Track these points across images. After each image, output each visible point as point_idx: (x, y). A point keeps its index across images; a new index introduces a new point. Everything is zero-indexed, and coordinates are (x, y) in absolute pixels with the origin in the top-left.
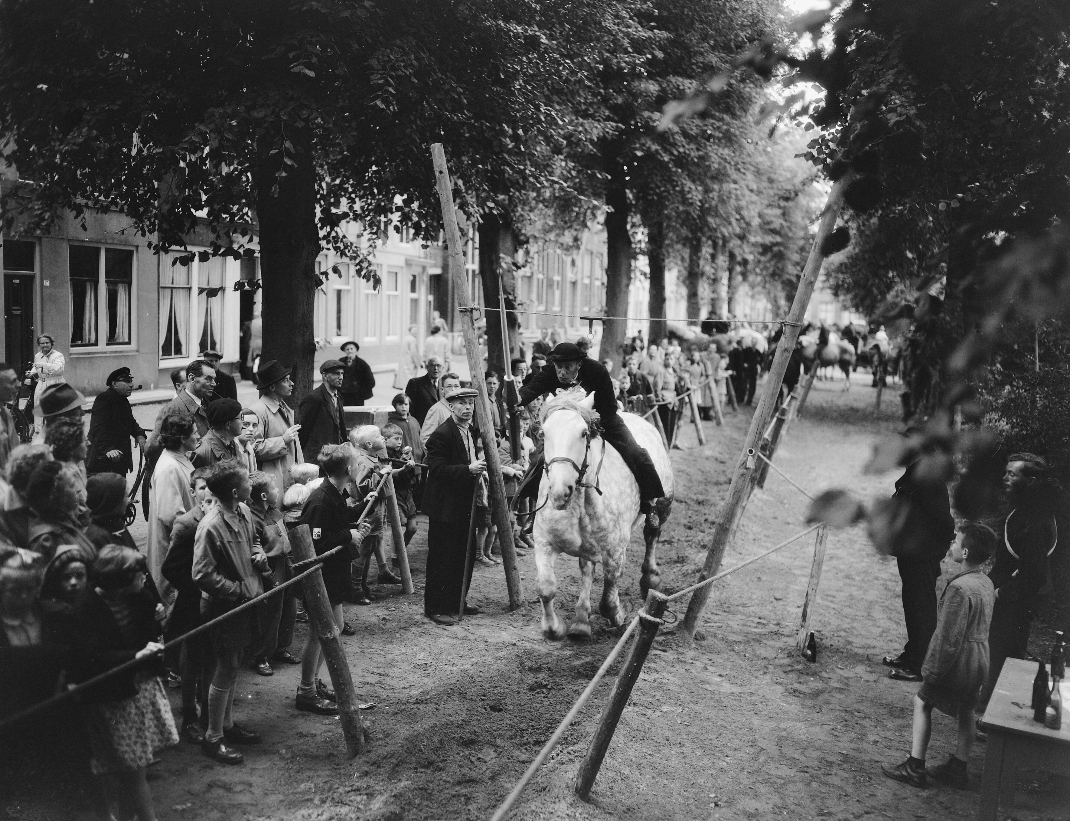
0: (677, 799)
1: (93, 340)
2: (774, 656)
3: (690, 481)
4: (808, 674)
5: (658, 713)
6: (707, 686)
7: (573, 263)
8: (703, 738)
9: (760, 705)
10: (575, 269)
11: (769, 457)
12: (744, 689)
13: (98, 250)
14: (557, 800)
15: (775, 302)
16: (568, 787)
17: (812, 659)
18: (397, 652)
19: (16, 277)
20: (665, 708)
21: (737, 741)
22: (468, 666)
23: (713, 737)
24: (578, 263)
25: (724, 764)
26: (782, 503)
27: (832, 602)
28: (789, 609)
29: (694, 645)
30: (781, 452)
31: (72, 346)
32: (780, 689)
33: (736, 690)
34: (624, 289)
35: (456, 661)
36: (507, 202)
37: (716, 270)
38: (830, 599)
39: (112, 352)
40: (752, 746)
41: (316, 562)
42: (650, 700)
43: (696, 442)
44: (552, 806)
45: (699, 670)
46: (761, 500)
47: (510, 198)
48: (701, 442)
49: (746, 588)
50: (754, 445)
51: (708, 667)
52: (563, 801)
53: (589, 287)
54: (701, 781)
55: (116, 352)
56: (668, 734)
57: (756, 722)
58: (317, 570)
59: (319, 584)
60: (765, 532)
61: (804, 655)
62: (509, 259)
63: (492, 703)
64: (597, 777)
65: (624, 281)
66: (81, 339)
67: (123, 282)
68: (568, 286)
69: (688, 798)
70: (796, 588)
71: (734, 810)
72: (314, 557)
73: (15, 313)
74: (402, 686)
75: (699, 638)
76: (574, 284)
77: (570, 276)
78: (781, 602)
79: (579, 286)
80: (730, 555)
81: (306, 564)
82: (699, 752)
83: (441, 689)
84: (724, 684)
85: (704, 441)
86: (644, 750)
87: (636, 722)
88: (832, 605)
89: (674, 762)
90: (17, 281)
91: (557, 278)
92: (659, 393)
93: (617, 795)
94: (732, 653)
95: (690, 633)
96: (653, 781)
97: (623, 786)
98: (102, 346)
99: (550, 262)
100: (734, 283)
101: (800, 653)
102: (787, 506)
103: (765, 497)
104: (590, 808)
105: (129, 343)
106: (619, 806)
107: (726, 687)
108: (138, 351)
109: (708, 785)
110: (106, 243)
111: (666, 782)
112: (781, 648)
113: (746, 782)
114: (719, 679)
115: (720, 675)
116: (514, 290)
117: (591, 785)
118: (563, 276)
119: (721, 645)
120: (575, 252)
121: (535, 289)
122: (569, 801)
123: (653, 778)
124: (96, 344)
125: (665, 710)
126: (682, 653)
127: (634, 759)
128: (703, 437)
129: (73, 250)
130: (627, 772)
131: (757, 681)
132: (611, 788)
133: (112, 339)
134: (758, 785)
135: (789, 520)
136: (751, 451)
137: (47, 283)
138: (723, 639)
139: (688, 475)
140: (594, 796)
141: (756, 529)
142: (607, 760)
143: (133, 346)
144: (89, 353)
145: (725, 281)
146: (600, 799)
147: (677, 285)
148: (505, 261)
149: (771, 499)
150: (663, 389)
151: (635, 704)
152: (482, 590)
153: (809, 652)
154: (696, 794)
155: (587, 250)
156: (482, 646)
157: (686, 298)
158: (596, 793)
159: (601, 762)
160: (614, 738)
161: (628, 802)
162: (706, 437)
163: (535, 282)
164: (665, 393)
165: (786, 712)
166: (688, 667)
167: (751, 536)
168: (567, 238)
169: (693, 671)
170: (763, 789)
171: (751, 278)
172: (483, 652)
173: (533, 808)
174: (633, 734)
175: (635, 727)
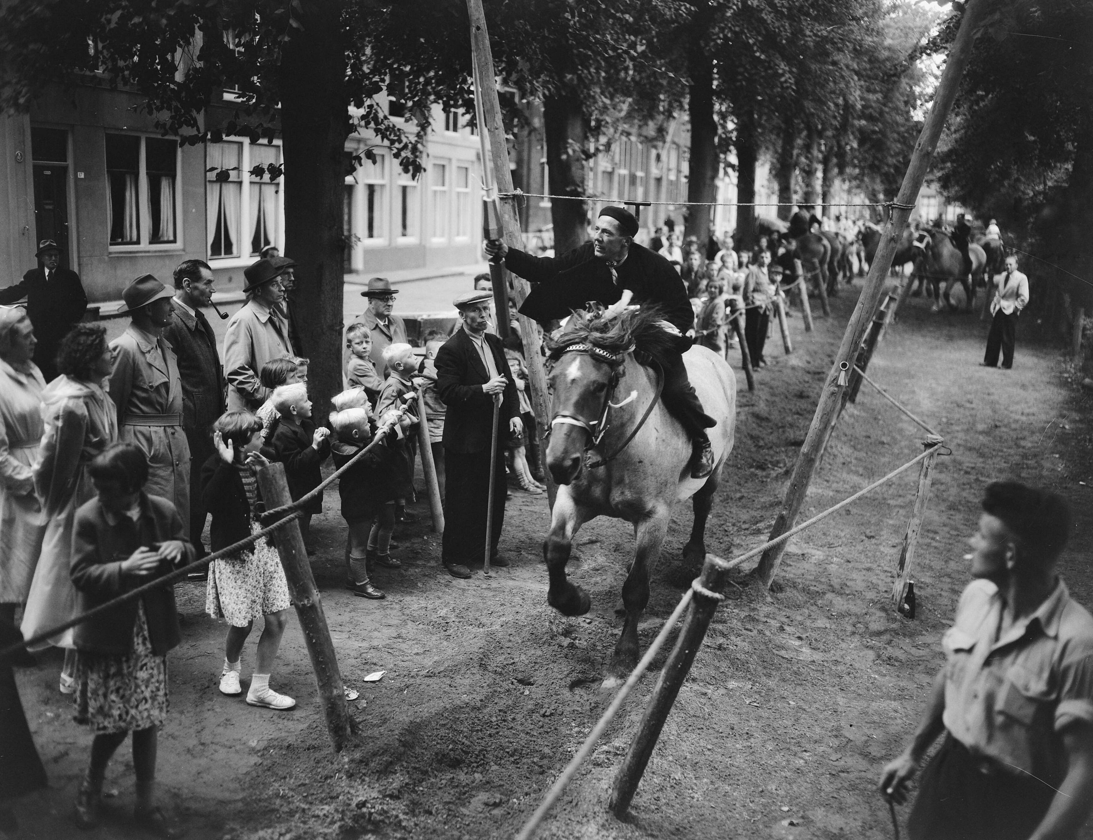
0: (740, 814)
1: (135, 238)
2: (864, 611)
3: (773, 395)
4: (904, 635)
5: (722, 691)
6: (783, 653)
7: (658, 157)
8: (775, 725)
9: (847, 678)
10: (660, 165)
11: (863, 369)
12: (828, 656)
13: (138, 140)
14: (585, 819)
15: (873, 197)
16: (599, 802)
17: (911, 615)
18: (416, 606)
19: (48, 168)
20: (732, 684)
21: (818, 730)
22: (496, 627)
23: (789, 723)
24: (664, 157)
25: (802, 761)
26: (875, 419)
27: (933, 539)
28: (882, 549)
29: (769, 599)
30: (876, 360)
31: (111, 244)
32: (871, 655)
33: (818, 656)
34: (708, 182)
35: (484, 620)
36: (575, 82)
37: (811, 162)
38: (931, 535)
39: (155, 252)
40: (836, 736)
41: (291, 510)
42: (713, 673)
43: (783, 350)
44: (578, 828)
45: (774, 630)
46: (852, 416)
47: (579, 77)
48: (787, 350)
49: (833, 523)
50: (849, 357)
51: (786, 627)
52: (592, 822)
53: (674, 184)
54: (772, 787)
55: (160, 251)
56: (733, 720)
57: (841, 700)
58: (292, 520)
59: (294, 538)
60: (856, 454)
61: (901, 610)
62: (577, 147)
63: (520, 676)
64: (640, 784)
65: (709, 174)
66: (122, 236)
67: (166, 175)
68: (652, 183)
69: (754, 812)
70: (891, 522)
71: (812, 829)
72: (288, 503)
73: (47, 207)
74: (416, 651)
75: (777, 588)
76: (659, 180)
77: (655, 172)
78: (873, 541)
79: (664, 183)
80: (815, 483)
81: (277, 512)
82: (770, 746)
83: (461, 657)
84: (804, 650)
85: (791, 349)
86: (702, 743)
87: (694, 705)
88: (934, 544)
89: (739, 760)
90: (48, 173)
91: (640, 174)
92: (750, 294)
93: (664, 808)
94: (814, 608)
95: (765, 583)
96: (711, 787)
97: (673, 796)
98: (145, 245)
99: (634, 156)
100: (829, 175)
101: (895, 608)
102: (881, 422)
103: (856, 412)
104: (628, 830)
105: (174, 241)
106: (666, 825)
107: (806, 653)
108: (184, 250)
109: (782, 792)
110: (146, 132)
111: (728, 788)
112: (872, 601)
113: (828, 789)
114: (797, 643)
115: (800, 638)
116: (583, 182)
117: (631, 797)
118: (647, 172)
119: (800, 598)
120: (660, 144)
121: (616, 185)
122: (601, 823)
123: (712, 782)
124: (138, 242)
125: (730, 687)
126: (754, 609)
127: (689, 756)
128: (790, 345)
129: (110, 138)
130: (678, 776)
131: (844, 645)
132: (658, 799)
133: (156, 237)
134: (843, 793)
135: (884, 439)
136: (844, 365)
137: (81, 175)
138: (804, 590)
139: (771, 388)
140: (634, 813)
141: (846, 450)
142: (655, 760)
143: (179, 245)
144: (131, 252)
145: (820, 174)
146: (643, 815)
147: (769, 180)
148: (573, 147)
149: (863, 414)
150: (755, 290)
151: (694, 680)
152: (526, 527)
153: (907, 606)
154: (764, 806)
155: (674, 143)
156: (517, 599)
157: (777, 193)
158: (636, 808)
159: (645, 764)
160: (665, 728)
161: (678, 818)
162: (793, 343)
163: (616, 178)
164: (756, 295)
165: (879, 688)
166: (761, 627)
167: (840, 460)
168: (651, 129)
169: (768, 633)
170: (850, 799)
171: (848, 170)
172: (518, 608)
173: (554, 830)
174: (689, 721)
175: (692, 713)
